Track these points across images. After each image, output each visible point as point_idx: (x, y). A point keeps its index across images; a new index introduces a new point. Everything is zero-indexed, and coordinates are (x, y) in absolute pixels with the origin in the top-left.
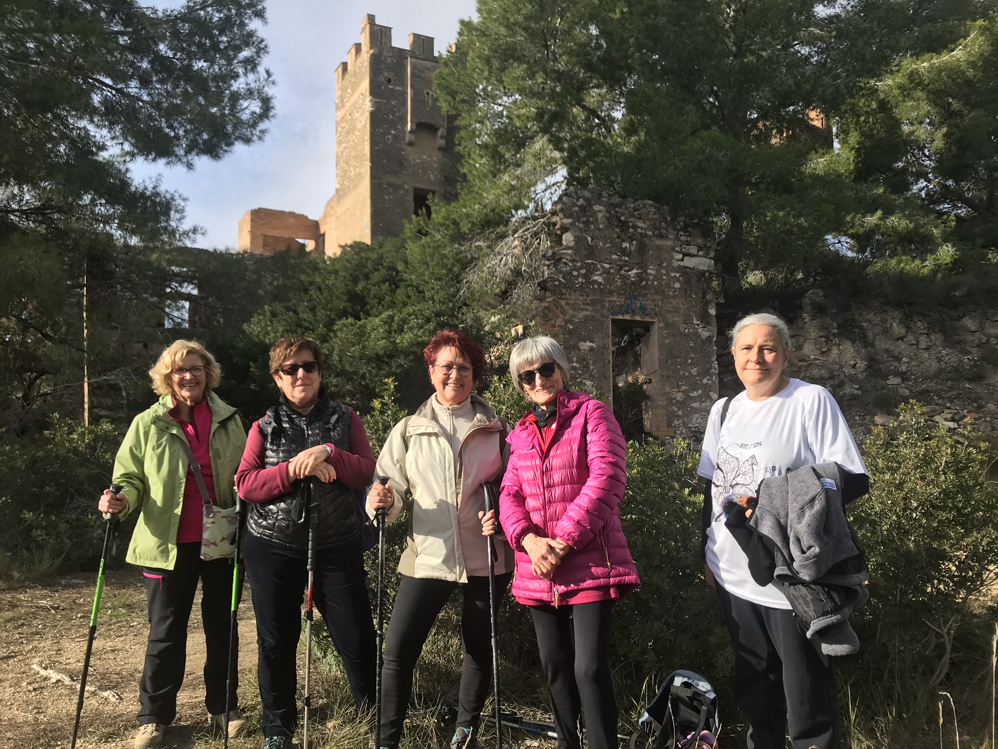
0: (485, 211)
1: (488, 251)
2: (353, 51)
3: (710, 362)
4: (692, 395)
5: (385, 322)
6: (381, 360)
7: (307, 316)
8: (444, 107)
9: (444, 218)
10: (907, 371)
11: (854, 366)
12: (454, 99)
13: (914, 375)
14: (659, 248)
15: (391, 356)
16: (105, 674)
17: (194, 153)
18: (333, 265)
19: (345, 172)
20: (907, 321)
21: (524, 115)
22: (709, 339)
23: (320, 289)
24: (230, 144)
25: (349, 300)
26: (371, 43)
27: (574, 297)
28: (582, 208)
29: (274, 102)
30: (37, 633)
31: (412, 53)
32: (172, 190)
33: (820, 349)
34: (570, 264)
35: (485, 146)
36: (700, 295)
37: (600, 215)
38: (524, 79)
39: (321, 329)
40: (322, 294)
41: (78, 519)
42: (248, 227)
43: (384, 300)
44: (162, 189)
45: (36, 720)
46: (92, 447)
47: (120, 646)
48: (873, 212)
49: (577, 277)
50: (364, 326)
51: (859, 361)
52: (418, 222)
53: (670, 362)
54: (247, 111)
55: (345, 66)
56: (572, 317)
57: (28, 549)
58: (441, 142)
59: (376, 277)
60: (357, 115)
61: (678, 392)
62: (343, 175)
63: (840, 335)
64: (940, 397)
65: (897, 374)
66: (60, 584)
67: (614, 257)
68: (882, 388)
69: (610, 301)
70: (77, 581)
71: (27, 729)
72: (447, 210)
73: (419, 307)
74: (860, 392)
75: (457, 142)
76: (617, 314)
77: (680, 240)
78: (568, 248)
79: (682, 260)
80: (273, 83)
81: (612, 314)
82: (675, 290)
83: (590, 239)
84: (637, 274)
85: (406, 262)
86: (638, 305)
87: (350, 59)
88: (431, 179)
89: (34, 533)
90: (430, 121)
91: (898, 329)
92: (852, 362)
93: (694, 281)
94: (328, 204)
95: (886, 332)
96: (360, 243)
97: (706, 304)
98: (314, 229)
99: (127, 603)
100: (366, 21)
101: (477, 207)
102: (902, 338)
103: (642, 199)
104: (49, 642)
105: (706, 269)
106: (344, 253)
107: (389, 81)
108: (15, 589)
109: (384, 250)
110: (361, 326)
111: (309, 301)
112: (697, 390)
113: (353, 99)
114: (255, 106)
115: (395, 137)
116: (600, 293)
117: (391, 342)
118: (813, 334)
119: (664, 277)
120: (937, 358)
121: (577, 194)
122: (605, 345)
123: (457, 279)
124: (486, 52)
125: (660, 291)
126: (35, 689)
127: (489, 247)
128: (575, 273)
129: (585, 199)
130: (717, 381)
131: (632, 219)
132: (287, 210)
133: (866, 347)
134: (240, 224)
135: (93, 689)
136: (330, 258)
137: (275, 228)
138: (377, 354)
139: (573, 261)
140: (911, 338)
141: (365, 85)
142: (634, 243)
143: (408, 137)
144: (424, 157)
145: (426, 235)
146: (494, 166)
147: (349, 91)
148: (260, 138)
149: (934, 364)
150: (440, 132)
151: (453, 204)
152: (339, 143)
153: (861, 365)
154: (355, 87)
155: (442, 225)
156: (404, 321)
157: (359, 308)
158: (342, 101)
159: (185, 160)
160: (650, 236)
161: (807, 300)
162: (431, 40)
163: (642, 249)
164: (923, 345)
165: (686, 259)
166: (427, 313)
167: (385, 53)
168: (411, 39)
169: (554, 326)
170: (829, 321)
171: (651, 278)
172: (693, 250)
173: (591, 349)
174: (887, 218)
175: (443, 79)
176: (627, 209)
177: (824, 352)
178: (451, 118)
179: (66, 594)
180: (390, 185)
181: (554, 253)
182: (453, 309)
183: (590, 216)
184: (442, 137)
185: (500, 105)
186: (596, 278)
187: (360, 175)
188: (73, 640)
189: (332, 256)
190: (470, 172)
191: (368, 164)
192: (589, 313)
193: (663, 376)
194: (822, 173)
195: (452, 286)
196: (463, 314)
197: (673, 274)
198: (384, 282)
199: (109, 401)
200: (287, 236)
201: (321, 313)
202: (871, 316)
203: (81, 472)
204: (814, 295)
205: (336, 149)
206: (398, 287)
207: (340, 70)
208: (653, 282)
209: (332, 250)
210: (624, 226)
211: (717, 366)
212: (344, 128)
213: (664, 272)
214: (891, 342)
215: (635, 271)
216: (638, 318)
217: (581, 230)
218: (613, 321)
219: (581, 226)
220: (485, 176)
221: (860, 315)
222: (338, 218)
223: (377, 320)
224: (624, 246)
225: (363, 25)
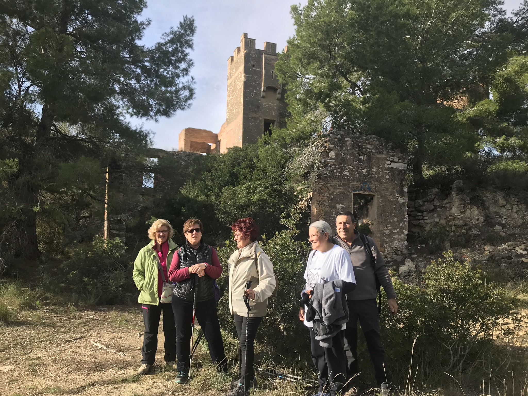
0: (298, 132)
1: (300, 152)
2: (237, 50)
3: (404, 215)
4: (394, 231)
5: (247, 188)
6: (242, 208)
7: (210, 183)
8: (280, 80)
9: (278, 136)
10: (506, 223)
11: (478, 220)
12: (285, 76)
13: (509, 225)
14: (378, 159)
15: (248, 206)
16: (119, 346)
17: (158, 115)
18: (223, 158)
19: (231, 111)
20: (507, 198)
21: (318, 87)
22: (404, 203)
23: (216, 170)
24: (175, 110)
25: (230, 176)
26: (245, 47)
27: (334, 183)
28: (340, 140)
29: (195, 91)
30: (91, 329)
31: (265, 52)
32: (148, 130)
33: (460, 210)
34: (333, 166)
35: (300, 100)
36: (399, 182)
37: (348, 143)
38: (318, 69)
39: (216, 190)
40: (217, 173)
41: (105, 282)
42: (183, 137)
43: (246, 176)
44: (143, 129)
45: (95, 361)
46: (111, 250)
47: (124, 336)
48: (500, 137)
49: (336, 173)
50: (236, 190)
51: (480, 217)
52: (265, 138)
53: (383, 215)
54: (183, 95)
55: (232, 57)
56: (333, 192)
57: (85, 293)
58: (279, 96)
59: (243, 165)
60: (238, 83)
61: (387, 230)
62: (230, 112)
63: (471, 204)
64: (521, 237)
65: (500, 224)
66: (98, 310)
67: (355, 163)
68: (491, 232)
69: (352, 185)
70: (105, 309)
71: (92, 364)
72: (279, 132)
73: (263, 181)
74: (480, 233)
75: (285, 98)
76: (356, 191)
77: (389, 154)
78: (332, 159)
79: (390, 164)
80: (195, 83)
81: (353, 191)
82: (386, 179)
83: (343, 154)
84: (367, 171)
85: (258, 157)
86: (367, 186)
87: (235, 54)
88: (273, 115)
89: (89, 287)
90: (274, 86)
91: (502, 201)
92: (477, 218)
93: (396, 175)
94: (223, 126)
95: (496, 203)
96: (237, 147)
97: (403, 186)
98: (215, 138)
99: (126, 319)
100: (243, 36)
101: (294, 130)
102: (504, 206)
103: (371, 134)
104: (96, 333)
105: (403, 169)
106: (229, 152)
107: (254, 66)
108: (80, 311)
109: (248, 151)
110: (234, 190)
111: (211, 176)
112: (396, 229)
113: (236, 75)
114: (186, 93)
115: (256, 94)
116: (348, 181)
117: (248, 199)
118: (457, 202)
119: (381, 173)
120: (522, 217)
121: (337, 133)
122: (349, 206)
123: (283, 166)
124: (300, 56)
125: (378, 180)
126: (93, 350)
127: (300, 150)
128: (335, 171)
129: (341, 135)
130: (407, 225)
131: (365, 144)
132: (202, 129)
133: (484, 210)
134: (179, 135)
135: (115, 351)
136: (222, 154)
137: (197, 138)
138: (241, 205)
139: (334, 165)
140: (508, 206)
141: (242, 68)
142: (366, 156)
143: (262, 94)
144: (270, 103)
145: (268, 145)
146: (304, 109)
147: (234, 70)
148: (188, 107)
149: (520, 220)
150: (278, 91)
151: (283, 129)
152: (229, 96)
153: (482, 219)
154: (237, 69)
155: (276, 139)
156: (256, 188)
157: (235, 180)
158: (231, 76)
159: (154, 118)
160: (374, 153)
161: (454, 186)
162: (275, 45)
163: (370, 159)
164: (514, 210)
165: (392, 163)
166: (267, 184)
167: (252, 52)
168: (265, 44)
169: (324, 197)
170: (465, 196)
171: (374, 173)
172: (396, 159)
173: (343, 208)
174: (509, 139)
175: (280, 66)
176: (362, 140)
177: (462, 212)
178: (284, 85)
179: (100, 314)
180: (252, 118)
181: (325, 161)
182: (280, 182)
183: (343, 143)
184: (279, 94)
185: (308, 79)
186: (345, 173)
187: (238, 112)
188: (105, 333)
189: (223, 153)
190: (293, 111)
191: (242, 107)
192: (342, 190)
193: (379, 222)
194: (472, 116)
195: (280, 170)
196: (285, 185)
197: (385, 171)
198: (247, 167)
199: (118, 227)
200: (202, 142)
201: (216, 182)
202: (488, 194)
203: (107, 261)
204: (458, 183)
205: (227, 99)
206: (254, 170)
207: (230, 59)
208: (375, 175)
209: (223, 150)
210: (360, 148)
211: (407, 217)
212: (231, 88)
213: (381, 170)
214: (498, 208)
215: (366, 170)
216: (367, 193)
217: (339, 150)
218: (354, 194)
219: (339, 148)
220: (300, 114)
221: (483, 193)
222: (227, 133)
223: (243, 187)
224: (360, 157)
225: (241, 38)
